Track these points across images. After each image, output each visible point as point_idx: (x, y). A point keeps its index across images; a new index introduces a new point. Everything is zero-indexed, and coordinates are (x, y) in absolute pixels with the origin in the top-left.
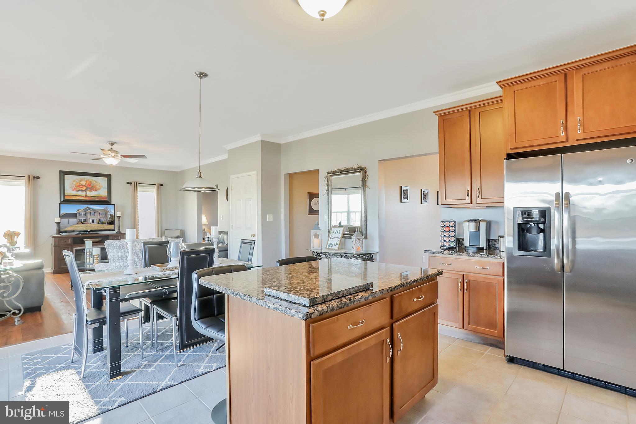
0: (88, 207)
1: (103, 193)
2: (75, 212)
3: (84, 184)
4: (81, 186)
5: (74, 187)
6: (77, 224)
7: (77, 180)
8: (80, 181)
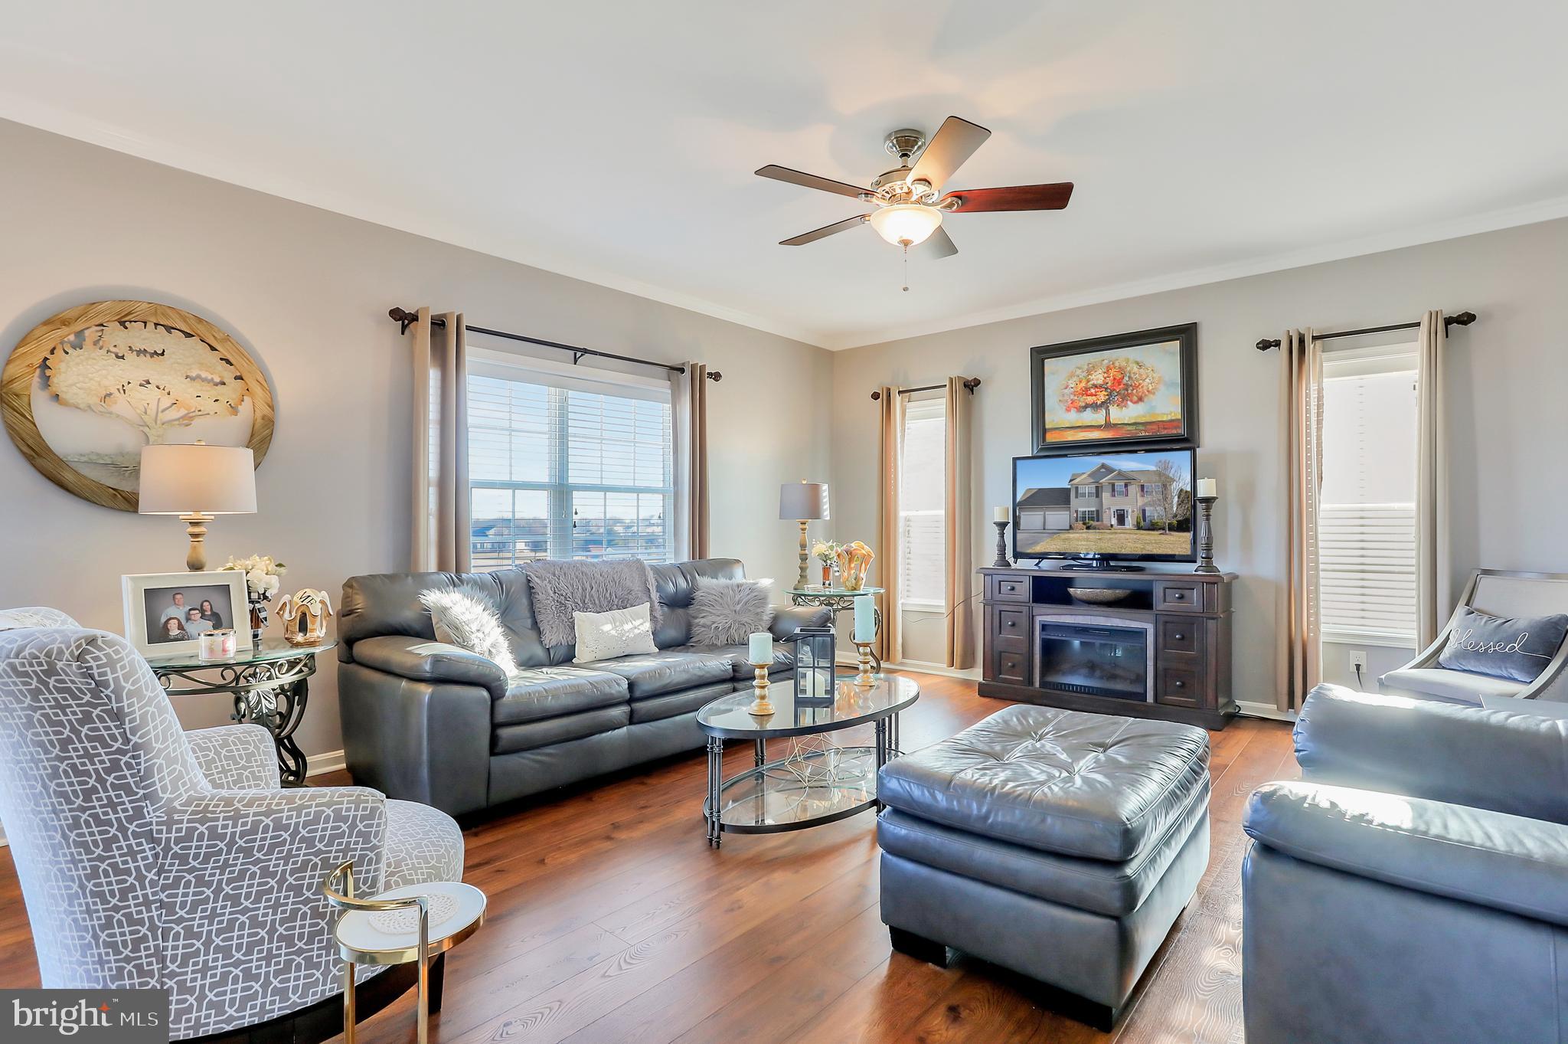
0: (1103, 466)
1: (1166, 407)
2: (1065, 486)
3: (1100, 382)
4: (1093, 391)
5: (1072, 397)
6: (1071, 527)
7: (1079, 372)
8: (1089, 372)
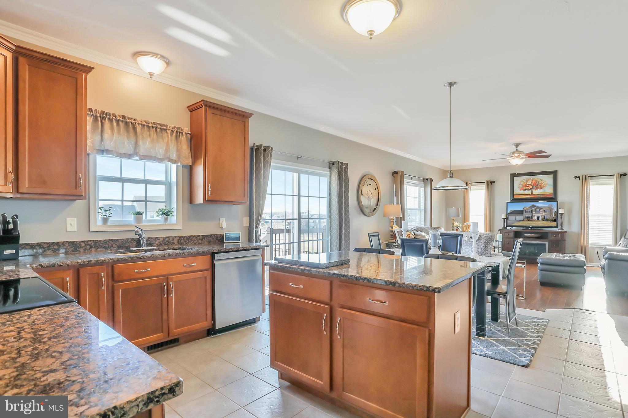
0: (533, 205)
1: (548, 190)
2: (522, 209)
3: (530, 183)
4: (528, 186)
5: (522, 187)
6: (523, 220)
7: (524, 181)
8: (527, 181)
